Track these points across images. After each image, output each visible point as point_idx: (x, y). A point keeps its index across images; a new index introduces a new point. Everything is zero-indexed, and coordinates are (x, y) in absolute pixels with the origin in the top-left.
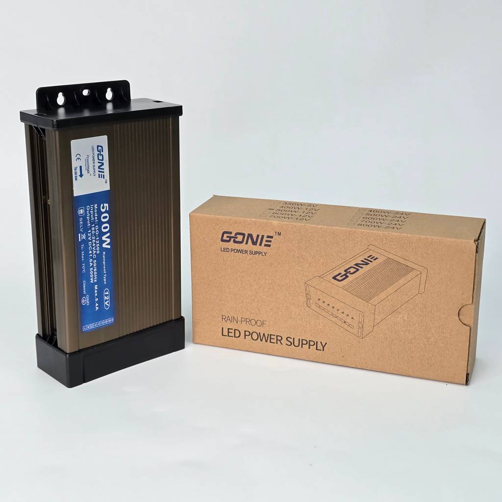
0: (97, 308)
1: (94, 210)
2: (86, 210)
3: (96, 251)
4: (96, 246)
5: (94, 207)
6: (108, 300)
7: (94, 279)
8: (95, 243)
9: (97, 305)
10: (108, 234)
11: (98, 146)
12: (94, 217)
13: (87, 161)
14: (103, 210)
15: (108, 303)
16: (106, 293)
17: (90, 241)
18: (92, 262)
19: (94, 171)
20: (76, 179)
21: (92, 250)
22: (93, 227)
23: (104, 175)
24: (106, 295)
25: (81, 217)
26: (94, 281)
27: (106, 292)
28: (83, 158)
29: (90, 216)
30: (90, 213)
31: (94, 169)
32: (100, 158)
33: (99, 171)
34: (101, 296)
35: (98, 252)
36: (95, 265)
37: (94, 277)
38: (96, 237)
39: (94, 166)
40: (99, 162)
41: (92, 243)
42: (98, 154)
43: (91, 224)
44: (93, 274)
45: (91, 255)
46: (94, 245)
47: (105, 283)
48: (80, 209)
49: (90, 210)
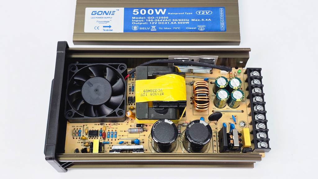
0: (209, 20)
1: (136, 19)
2: (135, 25)
3: (166, 19)
4: (162, 19)
5: (134, 19)
6: (205, 12)
7: (186, 22)
8: (160, 19)
9: (207, 20)
10: (156, 10)
11: (92, 14)
12: (141, 19)
13: (100, 22)
14: (138, 13)
15: (207, 12)
16: (200, 13)
17: (158, 23)
18: (174, 22)
19: (109, 18)
20: (111, 30)
21: (165, 22)
22: (148, 20)
23: (113, 11)
24: (201, 13)
25: (139, 28)
26: (188, 22)
27: (198, 13)
28: (98, 24)
29: (140, 22)
30: (138, 22)
31: (107, 18)
32: (100, 13)
33: (110, 14)
34: (200, 17)
35: (167, 18)
36: (176, 20)
37: (185, 21)
38: (156, 19)
39: (105, 18)
40: (103, 15)
41: (160, 21)
42: (98, 14)
43: (145, 21)
44: (183, 22)
45: (169, 23)
46: (161, 20)
47: (191, 13)
48: (133, 29)
49: (135, 22)
